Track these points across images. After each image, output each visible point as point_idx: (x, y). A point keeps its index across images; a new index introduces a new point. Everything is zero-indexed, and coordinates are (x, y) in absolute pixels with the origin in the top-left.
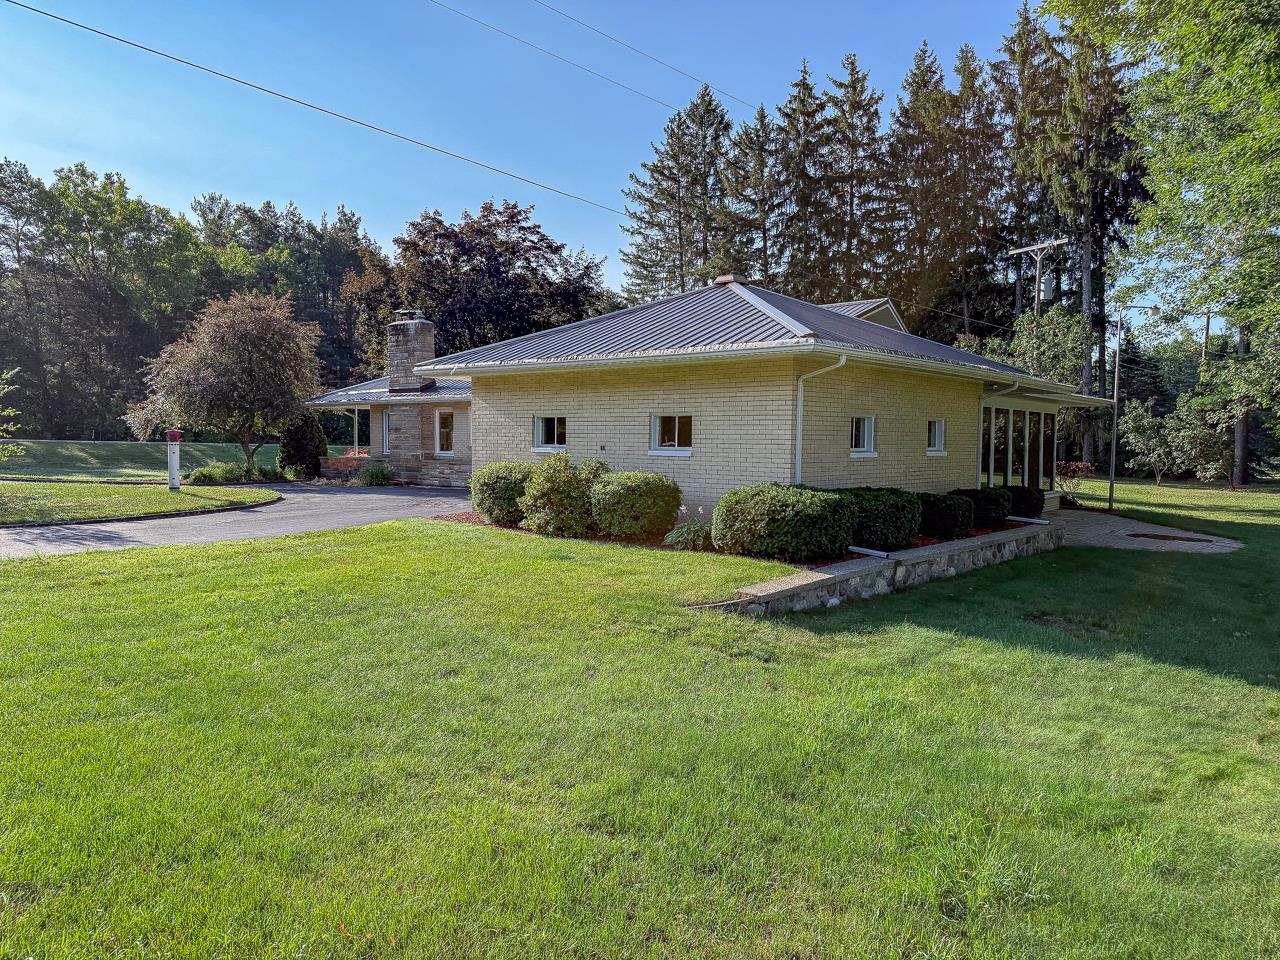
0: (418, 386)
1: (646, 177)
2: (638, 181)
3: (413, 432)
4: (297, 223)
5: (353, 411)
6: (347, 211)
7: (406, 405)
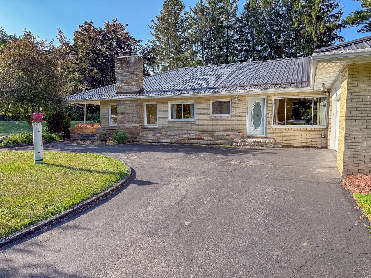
0: (137, 90)
1: (157, 22)
2: (154, 23)
3: (134, 114)
4: (4, 35)
5: (83, 105)
6: (28, 31)
7: (128, 101)
